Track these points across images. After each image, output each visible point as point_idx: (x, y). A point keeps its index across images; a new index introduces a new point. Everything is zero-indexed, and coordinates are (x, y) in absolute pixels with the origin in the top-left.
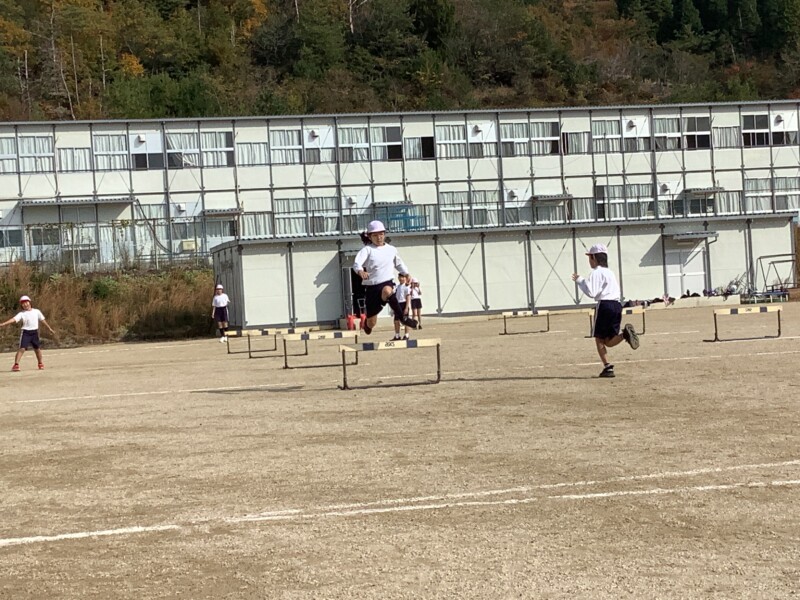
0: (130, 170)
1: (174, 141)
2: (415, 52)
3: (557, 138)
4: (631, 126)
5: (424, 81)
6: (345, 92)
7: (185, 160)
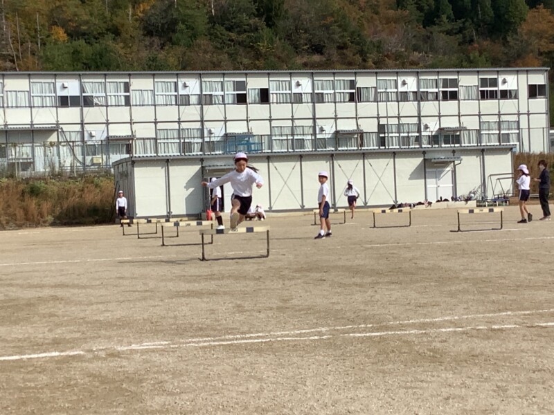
0: (57, 107)
1: (88, 87)
2: (257, 29)
3: (354, 91)
4: (404, 83)
5: (263, 50)
6: (208, 56)
7: (95, 101)
